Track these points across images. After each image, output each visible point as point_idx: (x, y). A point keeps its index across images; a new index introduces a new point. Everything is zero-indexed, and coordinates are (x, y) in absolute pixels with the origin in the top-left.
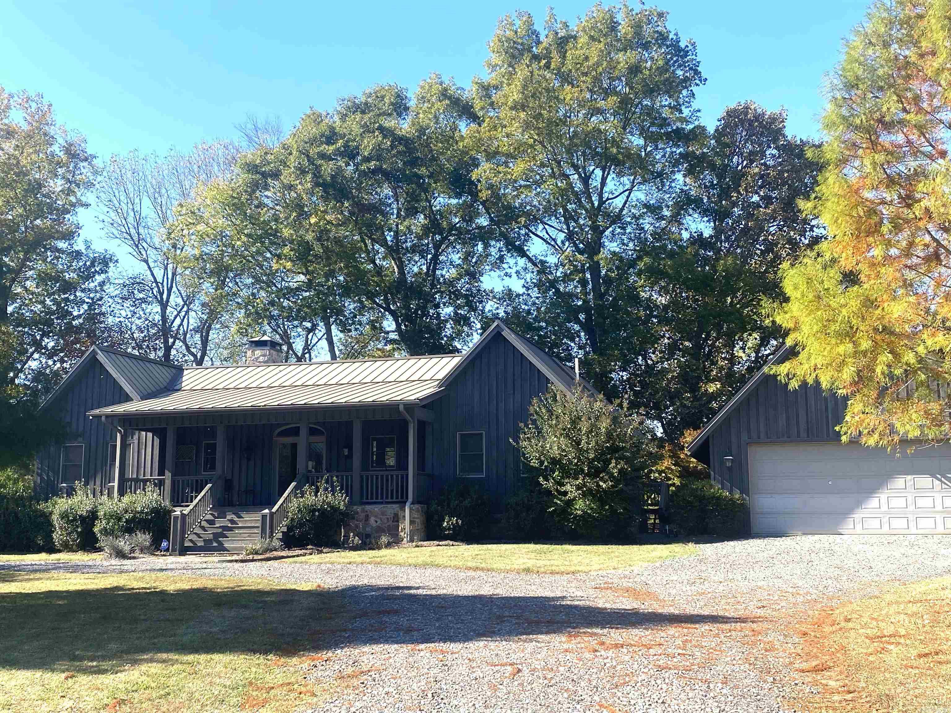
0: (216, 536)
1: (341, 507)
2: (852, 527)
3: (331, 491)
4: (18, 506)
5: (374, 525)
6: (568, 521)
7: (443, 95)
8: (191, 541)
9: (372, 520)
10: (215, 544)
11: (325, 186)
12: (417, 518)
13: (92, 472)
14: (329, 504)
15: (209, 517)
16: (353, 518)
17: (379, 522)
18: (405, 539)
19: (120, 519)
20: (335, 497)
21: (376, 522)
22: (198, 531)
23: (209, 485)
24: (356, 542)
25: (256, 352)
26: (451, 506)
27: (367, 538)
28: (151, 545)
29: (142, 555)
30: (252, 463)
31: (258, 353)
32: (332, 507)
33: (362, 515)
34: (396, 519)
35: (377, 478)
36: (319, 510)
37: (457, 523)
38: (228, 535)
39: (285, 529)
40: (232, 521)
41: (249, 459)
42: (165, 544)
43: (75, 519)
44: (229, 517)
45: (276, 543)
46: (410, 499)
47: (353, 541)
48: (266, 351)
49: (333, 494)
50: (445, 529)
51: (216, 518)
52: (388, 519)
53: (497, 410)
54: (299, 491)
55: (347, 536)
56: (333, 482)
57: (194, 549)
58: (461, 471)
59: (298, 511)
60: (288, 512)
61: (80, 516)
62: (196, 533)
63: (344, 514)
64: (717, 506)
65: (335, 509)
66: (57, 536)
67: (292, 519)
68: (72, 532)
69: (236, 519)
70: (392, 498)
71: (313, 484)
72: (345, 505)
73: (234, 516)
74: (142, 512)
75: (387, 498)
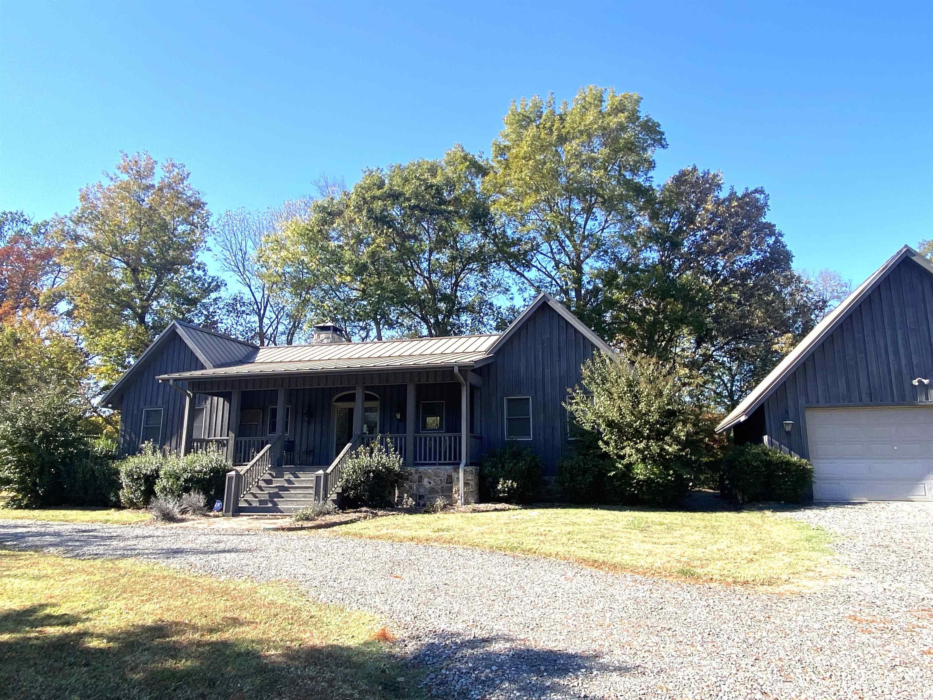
0: (272, 496)
1: (397, 468)
2: (924, 494)
3: (386, 452)
4: (96, 464)
5: (428, 486)
6: (631, 485)
7: (464, 159)
8: (246, 501)
9: (425, 481)
10: (270, 505)
11: (376, 220)
12: (471, 480)
13: (168, 434)
14: (383, 465)
15: (267, 477)
16: (407, 479)
17: (433, 483)
18: (459, 501)
19: (178, 479)
20: (389, 458)
21: (430, 483)
22: (255, 490)
23: (269, 446)
24: (409, 503)
25: (321, 336)
26: (506, 468)
27: (420, 499)
28: (205, 506)
29: (193, 517)
30: (312, 427)
31: (323, 336)
32: (387, 469)
33: (416, 477)
34: (450, 480)
35: (430, 440)
36: (373, 472)
37: (512, 485)
38: (283, 495)
39: (340, 490)
40: (289, 481)
41: (309, 423)
42: (219, 504)
43: (139, 478)
44: (286, 477)
45: (330, 505)
46: (464, 461)
47: (407, 502)
48: (330, 334)
49: (387, 455)
50: (500, 491)
51: (274, 477)
52: (441, 480)
53: (543, 377)
54: (354, 453)
55: (401, 497)
56: (387, 444)
57: (250, 510)
58: (509, 434)
59: (353, 472)
60: (343, 473)
61: (145, 475)
62: (252, 494)
63: (399, 475)
64: (787, 472)
65: (389, 470)
66: (124, 494)
67: (347, 480)
68: (136, 491)
69: (293, 479)
70: (445, 460)
71: (368, 445)
72: (400, 467)
73: (291, 476)
74: (200, 471)
75: (440, 459)
